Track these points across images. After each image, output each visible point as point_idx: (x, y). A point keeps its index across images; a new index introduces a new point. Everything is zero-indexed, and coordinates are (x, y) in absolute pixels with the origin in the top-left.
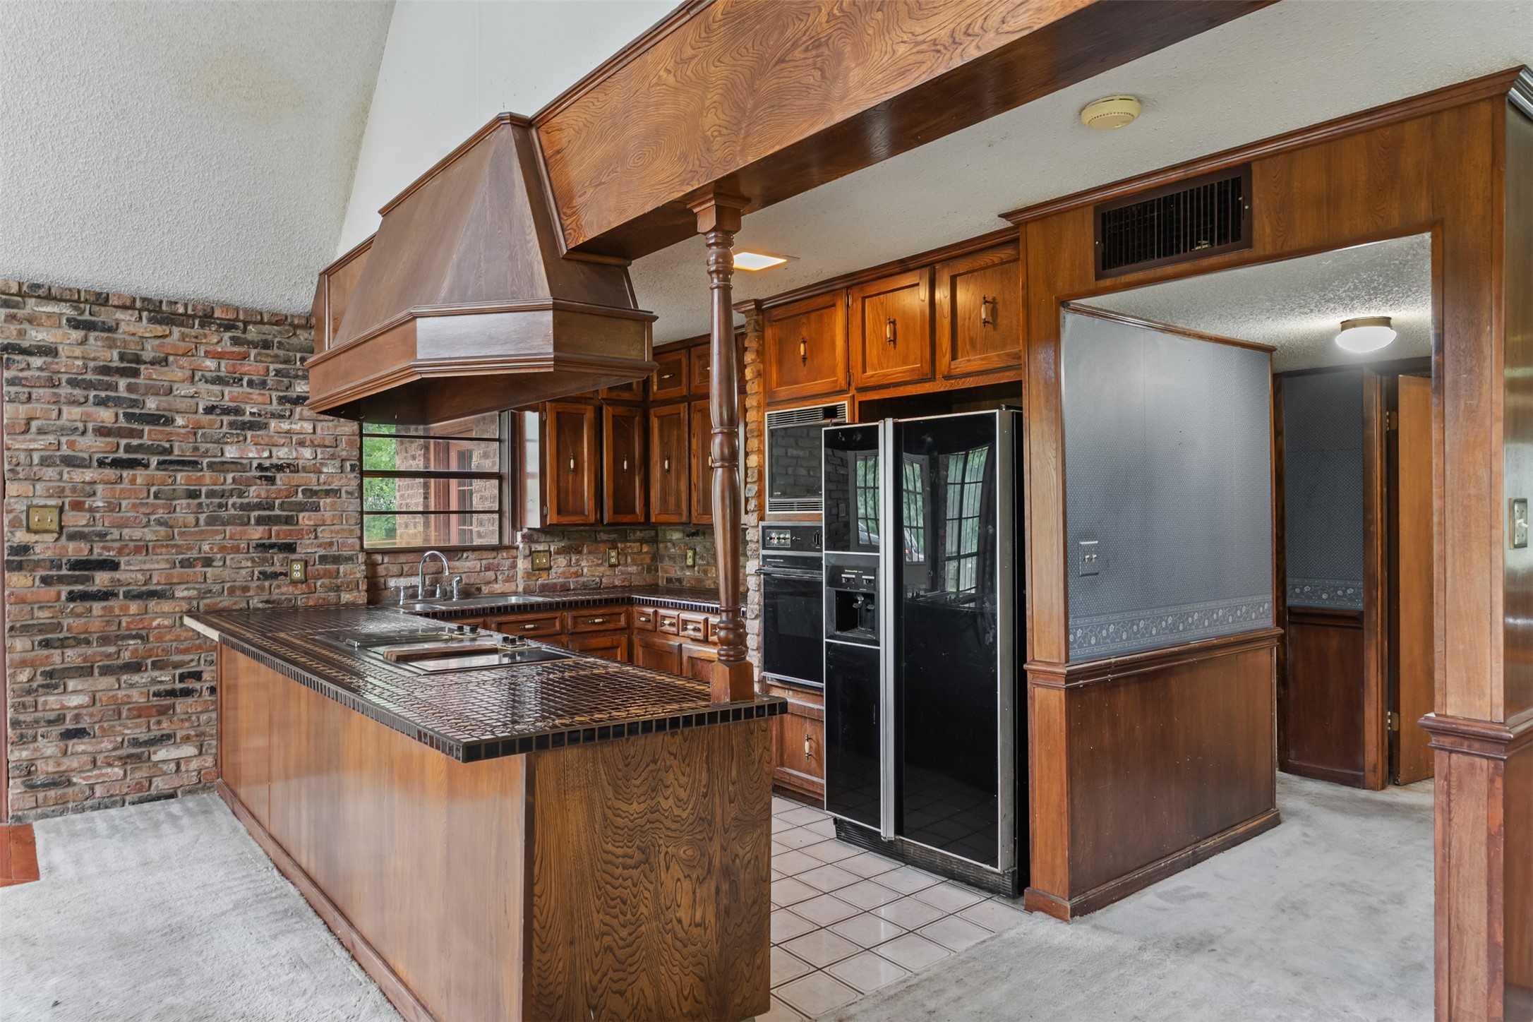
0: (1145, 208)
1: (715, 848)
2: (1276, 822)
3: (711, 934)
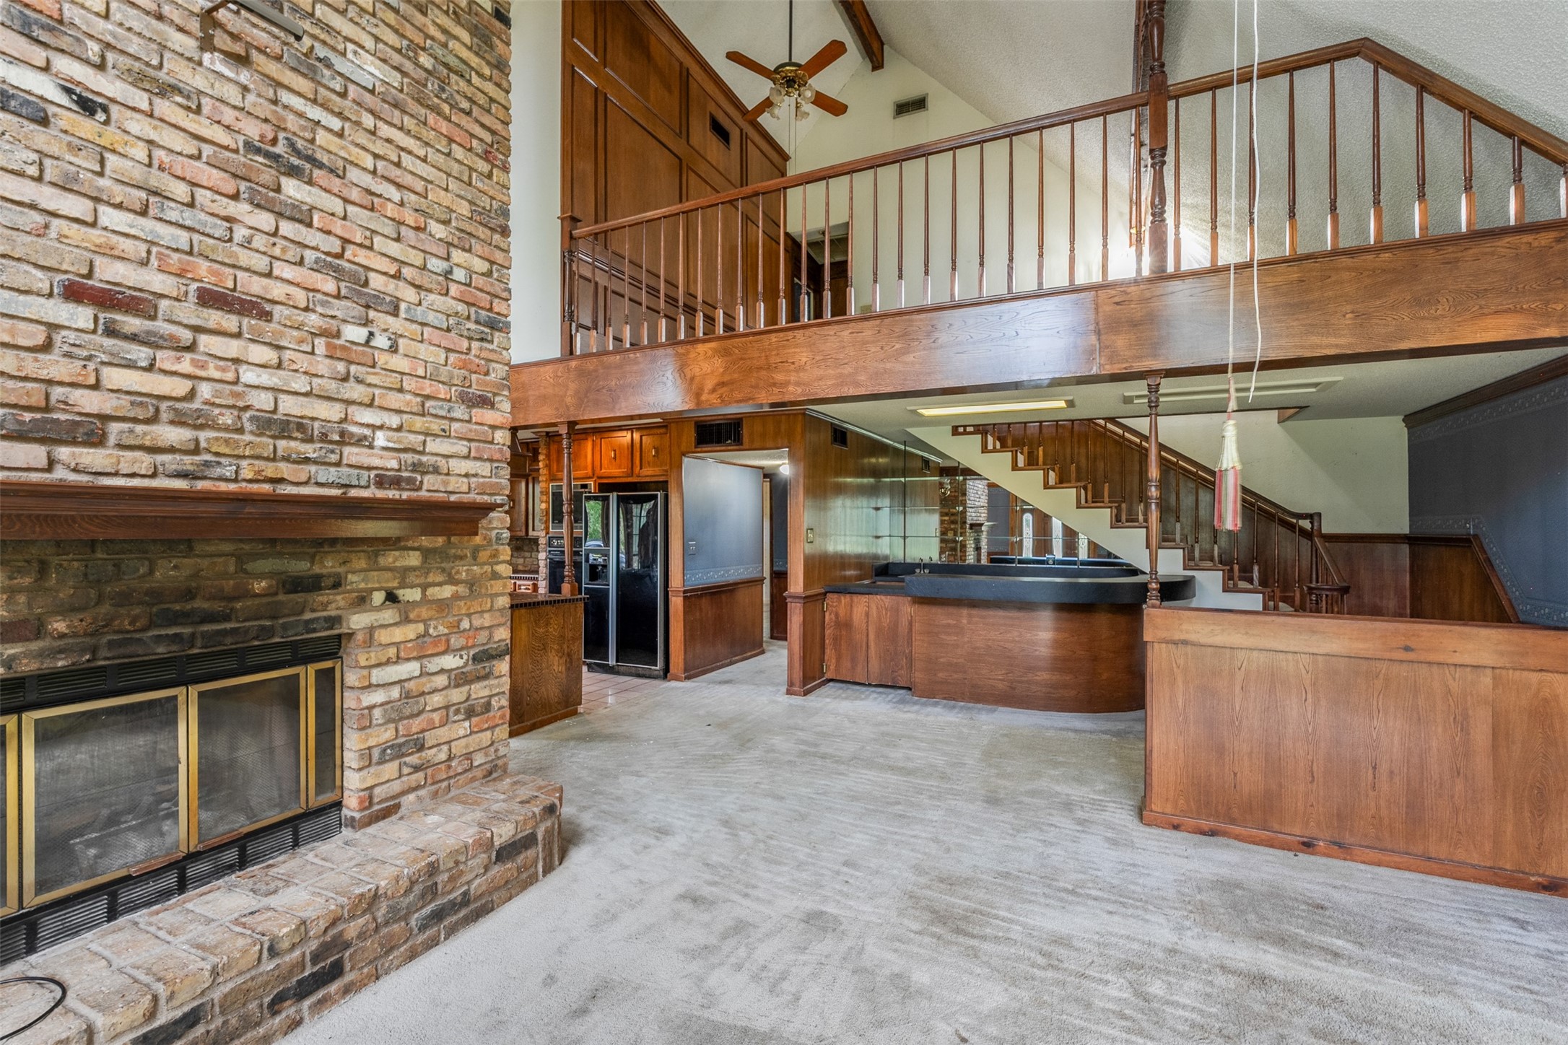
0: (711, 426)
1: (565, 646)
2: (763, 652)
3: (564, 676)
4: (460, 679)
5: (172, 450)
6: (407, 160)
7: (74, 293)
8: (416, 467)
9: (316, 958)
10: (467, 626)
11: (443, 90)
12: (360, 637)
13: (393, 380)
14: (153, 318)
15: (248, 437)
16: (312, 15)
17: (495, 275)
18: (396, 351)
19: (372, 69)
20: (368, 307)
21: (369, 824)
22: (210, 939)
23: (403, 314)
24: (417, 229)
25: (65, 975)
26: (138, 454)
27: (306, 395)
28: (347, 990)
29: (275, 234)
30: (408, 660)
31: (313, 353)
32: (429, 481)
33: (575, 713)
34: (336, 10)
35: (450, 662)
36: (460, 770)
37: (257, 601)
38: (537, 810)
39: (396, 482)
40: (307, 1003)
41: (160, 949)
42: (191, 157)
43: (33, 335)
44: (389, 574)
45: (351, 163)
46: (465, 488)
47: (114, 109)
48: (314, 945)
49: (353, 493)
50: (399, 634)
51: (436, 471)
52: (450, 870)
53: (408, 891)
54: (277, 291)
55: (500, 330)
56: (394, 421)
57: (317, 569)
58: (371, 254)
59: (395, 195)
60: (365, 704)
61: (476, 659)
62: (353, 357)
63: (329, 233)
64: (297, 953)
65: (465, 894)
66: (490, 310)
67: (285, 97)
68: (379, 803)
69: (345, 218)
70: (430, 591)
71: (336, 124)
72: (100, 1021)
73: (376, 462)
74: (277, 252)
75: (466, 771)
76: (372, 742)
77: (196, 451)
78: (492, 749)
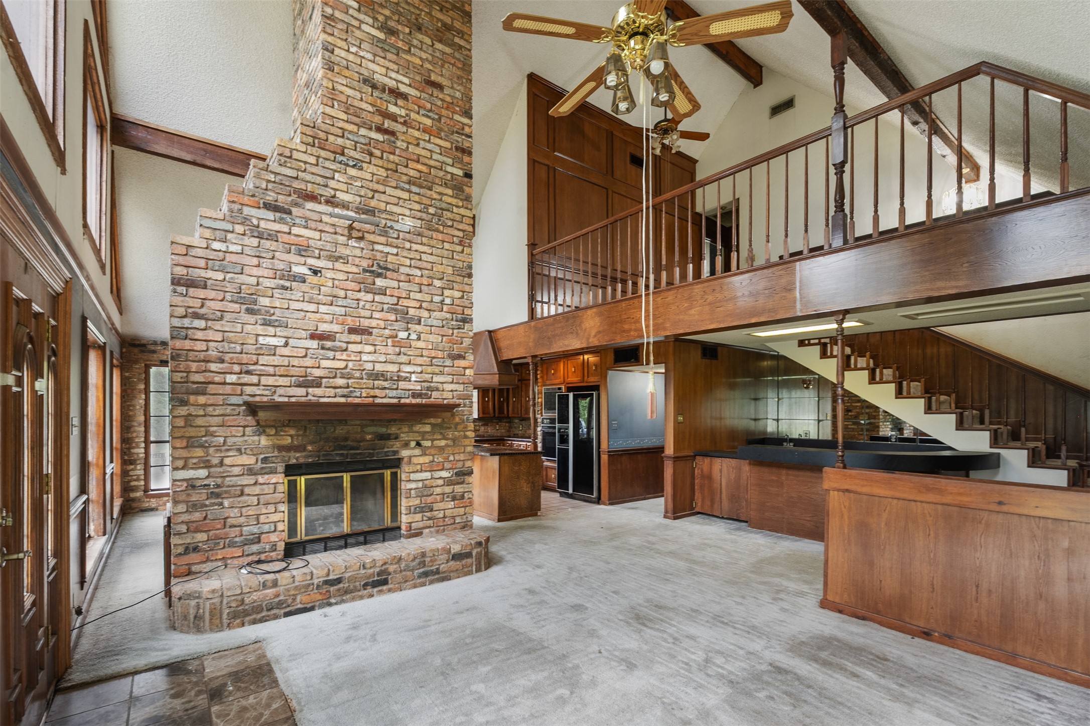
3: (530, 494)
4: (449, 482)
5: (340, 387)
6: (424, 257)
7: (313, 337)
8: (428, 389)
9: (379, 574)
10: (452, 459)
11: (439, 220)
12: (405, 460)
13: (418, 352)
14: (334, 341)
15: (365, 381)
16: (386, 211)
17: (465, 297)
18: (420, 340)
19: (409, 223)
20: (408, 323)
21: (410, 538)
22: (348, 559)
23: (422, 324)
24: (429, 285)
25: (309, 560)
26: (331, 389)
27: (385, 362)
28: (390, 590)
29: (373, 302)
30: (426, 471)
31: (387, 345)
32: (435, 394)
33: (536, 515)
34: (395, 205)
35: (444, 474)
36: (449, 523)
37: (368, 443)
38: (473, 542)
39: (420, 395)
40: (375, 590)
41: (334, 559)
42: (345, 280)
43: (302, 353)
44: (417, 434)
45: (401, 265)
46: (451, 397)
47: (323, 271)
48: (378, 570)
49: (403, 401)
50: (422, 460)
51: (437, 389)
52: (431, 557)
53: (413, 560)
54: (374, 323)
55: (468, 322)
56: (419, 369)
57: (389, 431)
58: (409, 300)
59: (419, 273)
60: (408, 488)
61: (457, 474)
62: (402, 345)
63: (392, 296)
64: (372, 570)
65: (438, 569)
66: (463, 314)
67: (377, 247)
68: (414, 530)
69: (399, 288)
70: (435, 442)
71: (395, 251)
72: (315, 571)
73: (412, 387)
74: (374, 308)
75: (451, 524)
76: (411, 504)
77: (348, 387)
78: (465, 517)
